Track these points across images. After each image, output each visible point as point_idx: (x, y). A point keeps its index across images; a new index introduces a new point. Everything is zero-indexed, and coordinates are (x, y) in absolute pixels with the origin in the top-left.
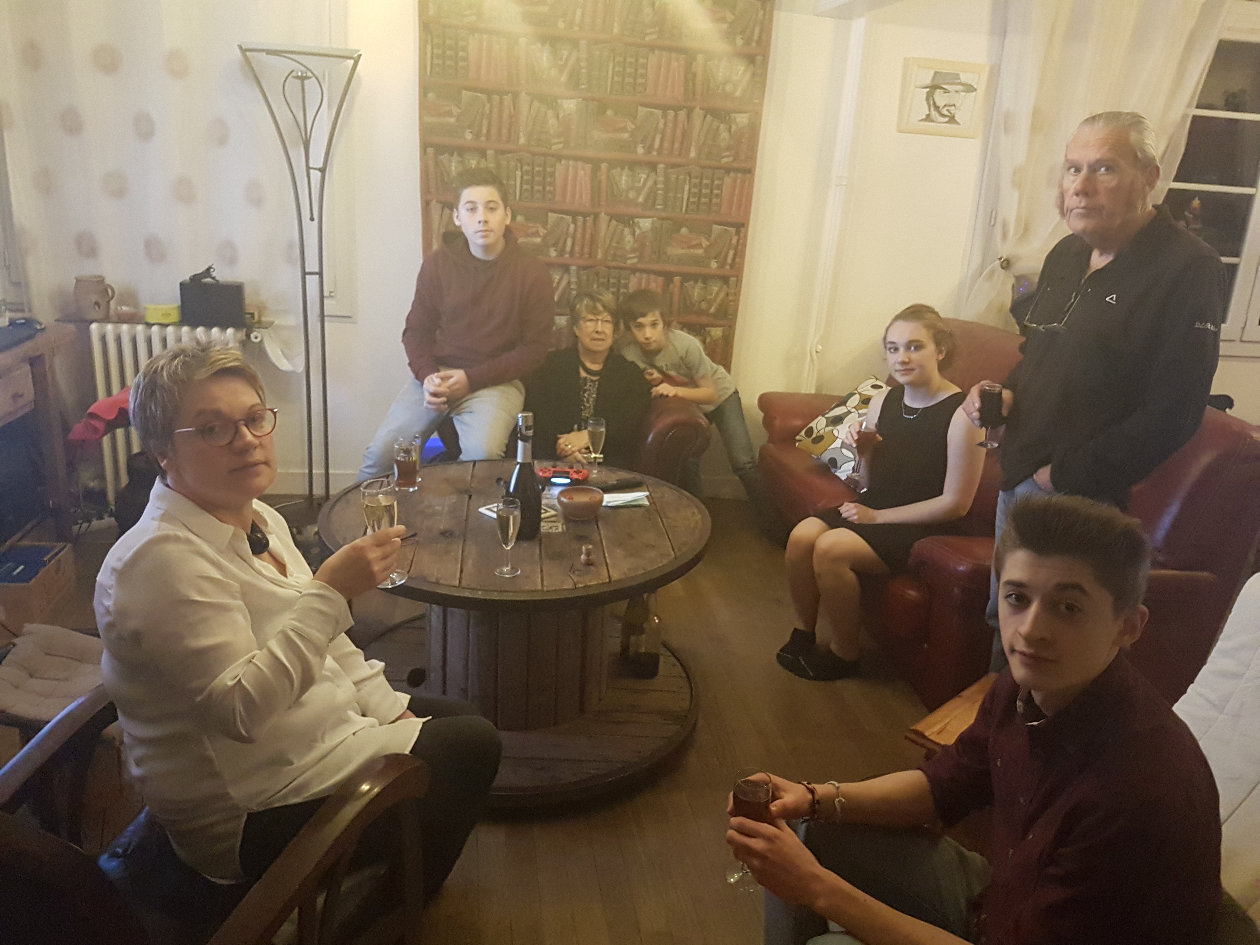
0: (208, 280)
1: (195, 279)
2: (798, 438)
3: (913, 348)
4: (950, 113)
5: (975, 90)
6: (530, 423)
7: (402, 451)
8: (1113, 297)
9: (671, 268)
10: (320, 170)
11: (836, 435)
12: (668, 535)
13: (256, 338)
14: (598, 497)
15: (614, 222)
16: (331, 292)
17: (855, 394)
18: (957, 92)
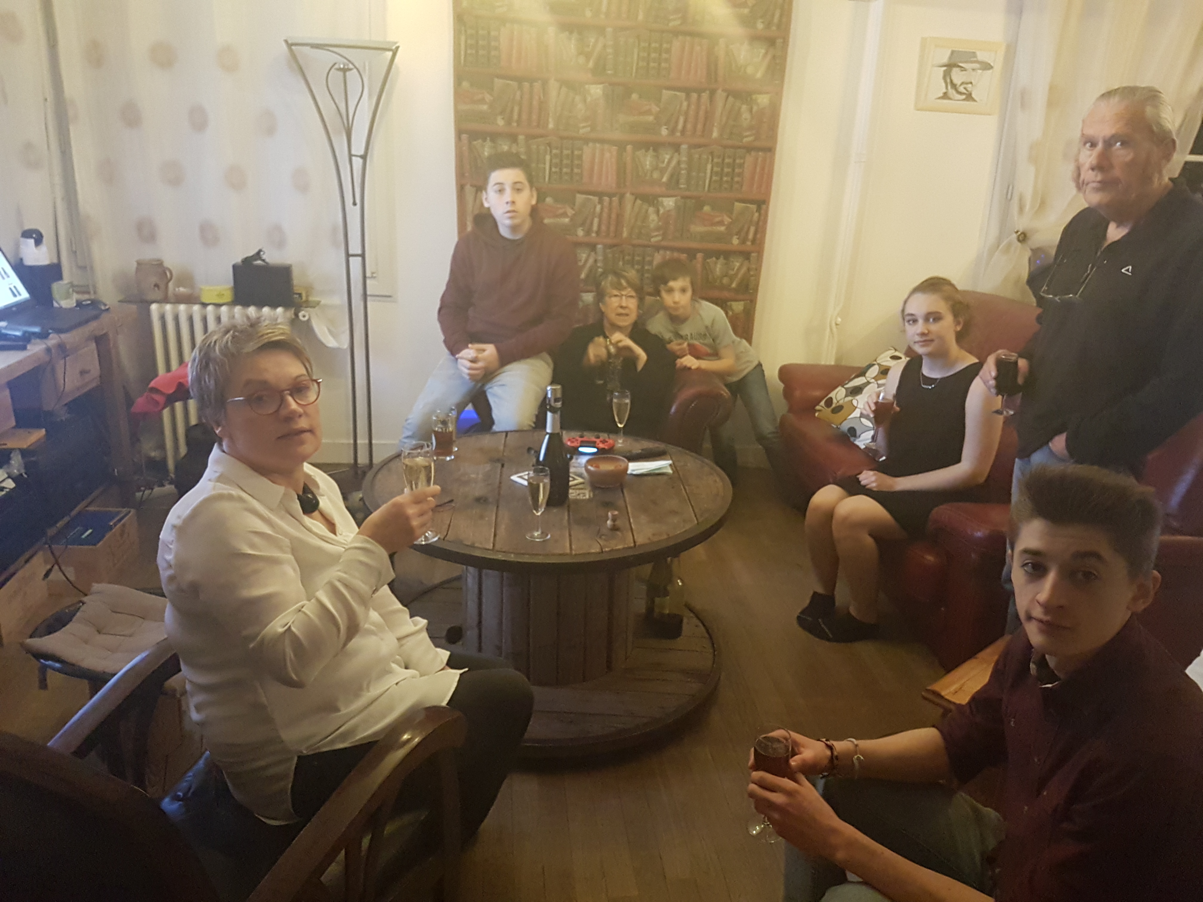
0: (259, 262)
1: (247, 261)
2: (818, 408)
3: (931, 320)
4: (967, 90)
5: (992, 67)
6: (559, 395)
7: (439, 422)
8: (1129, 269)
9: (694, 245)
10: (361, 157)
11: (856, 405)
12: (690, 502)
13: (304, 316)
14: (623, 465)
15: (639, 202)
16: (373, 273)
17: (874, 365)
18: (973, 70)
